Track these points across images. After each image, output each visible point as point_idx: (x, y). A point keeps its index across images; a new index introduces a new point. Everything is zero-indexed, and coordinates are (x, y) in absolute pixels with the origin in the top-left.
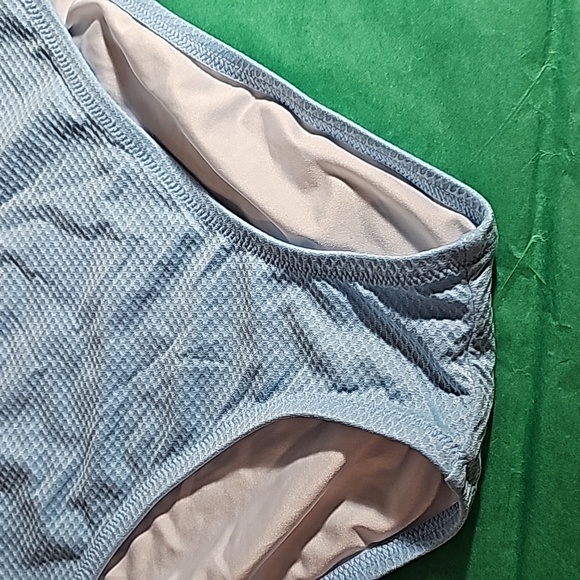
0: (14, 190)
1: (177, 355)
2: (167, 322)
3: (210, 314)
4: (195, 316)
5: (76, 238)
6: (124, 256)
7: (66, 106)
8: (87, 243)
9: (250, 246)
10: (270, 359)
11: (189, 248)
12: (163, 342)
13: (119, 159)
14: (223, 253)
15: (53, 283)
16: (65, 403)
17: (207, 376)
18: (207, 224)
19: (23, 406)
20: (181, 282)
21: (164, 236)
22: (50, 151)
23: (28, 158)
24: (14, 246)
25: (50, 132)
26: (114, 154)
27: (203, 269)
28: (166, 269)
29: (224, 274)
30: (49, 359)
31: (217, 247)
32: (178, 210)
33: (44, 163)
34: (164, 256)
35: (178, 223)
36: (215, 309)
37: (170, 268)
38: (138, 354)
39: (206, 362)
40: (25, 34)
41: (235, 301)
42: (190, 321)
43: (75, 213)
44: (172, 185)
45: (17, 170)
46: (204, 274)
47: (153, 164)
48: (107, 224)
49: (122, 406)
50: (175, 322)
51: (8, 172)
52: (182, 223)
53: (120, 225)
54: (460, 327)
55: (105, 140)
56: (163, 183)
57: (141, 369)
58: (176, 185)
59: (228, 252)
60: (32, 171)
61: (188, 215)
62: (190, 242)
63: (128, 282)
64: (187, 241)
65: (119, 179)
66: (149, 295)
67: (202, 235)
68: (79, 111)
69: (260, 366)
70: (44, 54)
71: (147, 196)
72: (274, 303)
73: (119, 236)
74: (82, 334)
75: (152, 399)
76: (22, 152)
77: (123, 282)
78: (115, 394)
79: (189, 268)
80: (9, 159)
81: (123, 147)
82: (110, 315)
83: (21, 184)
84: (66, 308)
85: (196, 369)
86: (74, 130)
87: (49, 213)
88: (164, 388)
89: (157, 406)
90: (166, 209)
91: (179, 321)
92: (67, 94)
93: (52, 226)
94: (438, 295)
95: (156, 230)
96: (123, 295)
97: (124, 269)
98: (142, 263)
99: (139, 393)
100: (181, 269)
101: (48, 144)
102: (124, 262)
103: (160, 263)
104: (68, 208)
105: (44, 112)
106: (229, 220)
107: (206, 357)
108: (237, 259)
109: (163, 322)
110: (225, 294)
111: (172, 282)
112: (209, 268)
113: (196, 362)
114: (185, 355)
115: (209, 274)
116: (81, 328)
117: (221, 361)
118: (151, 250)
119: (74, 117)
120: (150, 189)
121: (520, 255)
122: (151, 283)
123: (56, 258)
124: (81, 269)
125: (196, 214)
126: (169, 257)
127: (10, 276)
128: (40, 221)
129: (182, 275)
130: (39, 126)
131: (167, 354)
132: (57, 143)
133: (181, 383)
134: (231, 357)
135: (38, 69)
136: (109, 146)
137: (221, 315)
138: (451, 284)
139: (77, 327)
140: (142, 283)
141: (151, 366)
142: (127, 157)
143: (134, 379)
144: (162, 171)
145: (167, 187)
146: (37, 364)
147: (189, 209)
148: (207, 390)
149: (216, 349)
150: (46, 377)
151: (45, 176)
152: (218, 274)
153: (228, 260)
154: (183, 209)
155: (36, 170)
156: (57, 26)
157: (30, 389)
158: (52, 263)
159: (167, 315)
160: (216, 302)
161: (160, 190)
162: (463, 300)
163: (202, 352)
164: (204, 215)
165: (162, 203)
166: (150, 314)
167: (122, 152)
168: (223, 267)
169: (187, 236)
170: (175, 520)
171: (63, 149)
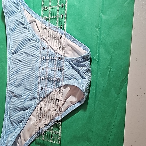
0: (20, 50)
5: (30, 57)
6: (37, 60)
7: (29, 36)
8: (32, 58)
13: (37, 44)
15: (26, 65)
16: (27, 84)
19: (21, 85)
22: (26, 43)
23: (23, 44)
24: (20, 59)
25: (26, 40)
26: (36, 43)
30: (25, 77)
33: (25, 45)
40: (22, 24)
43: (30, 53)
45: (21, 46)
48: (35, 55)
49: (36, 84)
51: (20, 47)
53: (37, 55)
54: (85, 68)
55: (35, 41)
60: (23, 46)
63: (38, 64)
65: (37, 47)
68: (31, 37)
70: (25, 27)
73: (37, 56)
74: (30, 73)
76: (22, 43)
77: (37, 64)
78: (35, 82)
80: (20, 44)
81: (37, 42)
82: (35, 69)
83: (22, 49)
84: (28, 69)
86: (30, 40)
87: (26, 53)
92: (29, 34)
93: (26, 55)
94: (81, 63)
96: (37, 66)
97: (37, 62)
101: (26, 42)
102: (37, 61)
104: (28, 52)
105: (26, 37)
116: (30, 72)
119: (30, 38)
121: (95, 57)
123: (27, 60)
124: (30, 62)
127: (19, 64)
128: (24, 54)
130: (25, 39)
132: (27, 42)
135: (25, 30)
136: (35, 42)
138: (83, 61)
139: (29, 71)
142: (38, 44)
146: (23, 78)
150: (24, 80)
151: (25, 47)
155: (24, 46)
156: (28, 23)
157: (22, 82)
158: (26, 61)
162: (85, 64)
167: (37, 43)
171: (28, 43)
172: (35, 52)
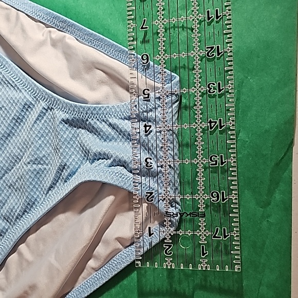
1: (25, 164)
2: (19, 148)
3: (40, 142)
4: (32, 143)
9: (57, 106)
10: (71, 161)
11: (27, 110)
12: (18, 158)
14: (44, 111)
17: (41, 173)
18: (35, 98)
20: (24, 127)
21: (14, 105)
27: (35, 119)
28: (17, 121)
29: (45, 121)
31: (41, 108)
32: (20, 91)
34: (15, 115)
35: (20, 98)
36: (42, 139)
37: (18, 120)
38: (4, 165)
39: (40, 166)
41: (52, 134)
42: (30, 146)
44: (17, 79)
46: (35, 122)
47: (7, 70)
50: (23, 147)
52: (22, 97)
56: (12, 79)
57: (7, 173)
58: (19, 79)
59: (47, 110)
61: (25, 94)
62: (27, 107)
64: (26, 107)
66: (9, 135)
67: (33, 103)
69: (66, 165)
71: (5, 86)
72: (70, 132)
75: (14, 187)
79: (28, 120)
85: (35, 170)
88: (19, 181)
89: (16, 190)
90: (14, 92)
91: (25, 147)
95: (10, 102)
98: (4, 119)
99: (7, 185)
100: (24, 121)
103: (14, 118)
106: (46, 94)
107: (39, 163)
108: (51, 113)
109: (16, 148)
110: (47, 131)
111: (20, 128)
112: (37, 119)
113: (34, 166)
114: (29, 163)
115: (38, 122)
117: (47, 165)
118: (8, 112)
120: (6, 82)
122: (10, 129)
125: (29, 93)
126: (18, 115)
129: (24, 124)
131: (20, 164)
133: (28, 177)
134: (51, 162)
137: (45, 142)
140: (5, 129)
141: (12, 171)
143: (4, 178)
144: (11, 73)
145: (14, 80)
147: (26, 90)
148: (41, 179)
149: (44, 159)
152: (43, 121)
153: (47, 114)
154: (23, 91)
159: (18, 144)
160: (42, 136)
161: (11, 82)
163: (37, 161)
164: (34, 93)
165: (12, 89)
166: (10, 145)
168: (45, 118)
169: (26, 104)
170: (28, 246)
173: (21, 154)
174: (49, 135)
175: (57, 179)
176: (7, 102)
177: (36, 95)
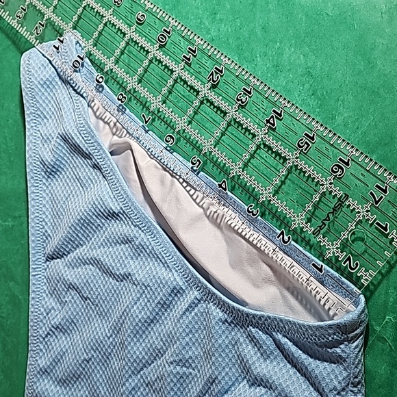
0: (77, 246)
1: (167, 362)
2: (162, 340)
3: (187, 339)
4: (178, 339)
5: (111, 279)
6: (138, 295)
7: (109, 200)
8: (118, 283)
9: (212, 300)
10: (223, 374)
11: (176, 295)
12: (160, 352)
13: (137, 236)
14: (196, 302)
15: (97, 305)
16: (101, 380)
17: (185, 378)
18: (187, 282)
19: (77, 379)
20: (171, 315)
21: (161, 286)
22: (99, 225)
23: (86, 228)
24: (75, 280)
25: (99, 215)
26: (135, 232)
27: (184, 310)
28: (163, 306)
29: (196, 314)
30: (92, 352)
31: (193, 297)
32: (171, 270)
33: (95, 232)
34: (161, 299)
35: (170, 279)
36: (191, 336)
37: (165, 306)
38: (144, 358)
39: (184, 369)
41: (202, 332)
42: (176, 342)
43: (111, 265)
44: (168, 255)
45: (80, 235)
46: (184, 313)
47: (157, 241)
48: (130, 274)
49: (134, 388)
50: (167, 340)
51: (75, 235)
52: (172, 279)
53: (137, 275)
54: (342, 372)
55: (130, 223)
56: (162, 253)
57: (146, 367)
58: (170, 255)
59: (199, 301)
60: (88, 236)
61: (176, 274)
62: (177, 292)
63: (140, 312)
64: (175, 291)
65: (138, 248)
66: (152, 321)
67: (184, 288)
68: (116, 204)
69: (216, 378)
70: (96, 167)
71: (153, 259)
72: (227, 337)
73: (136, 283)
74: (111, 339)
75: (152, 387)
76: (83, 225)
77: (137, 311)
78: (130, 381)
79: (176, 307)
80: (75, 228)
81: (140, 229)
82: (129, 331)
83: (82, 243)
84: (104, 322)
85: (178, 373)
86: (113, 216)
87: (95, 262)
88: (158, 381)
89: (154, 392)
90: (164, 269)
91: (169, 340)
92: (110, 193)
93: (98, 270)
95: (156, 281)
96: (137, 320)
97: (138, 304)
98: (149, 301)
99: (144, 381)
100: (171, 307)
101: (98, 221)
102: (139, 299)
103: (159, 303)
104: (107, 260)
105: (97, 203)
106: (200, 282)
107: (184, 365)
108: (205, 306)
109: (159, 339)
110: (197, 327)
111: (166, 314)
112: (187, 310)
113: (178, 368)
114: (172, 363)
115: (187, 313)
116: (111, 336)
117: (194, 369)
118: (154, 294)
119: (114, 208)
120: (155, 256)
121: (378, 329)
122: (154, 314)
123: (99, 290)
124: (113, 299)
125: (181, 274)
126: (164, 299)
127: (73, 298)
128: (91, 266)
129: (171, 311)
130: (93, 211)
131: (161, 360)
132: (103, 221)
133: (169, 380)
134: (199, 367)
135: (94, 174)
136: (133, 227)
137: (194, 340)
138: (337, 344)
139: (109, 335)
140: (148, 314)
141: (152, 366)
142: (143, 235)
143: (142, 373)
144: (162, 246)
145: (164, 256)
146: (85, 355)
147: (177, 271)
148: (185, 386)
149: (190, 361)
150: (91, 363)
151: (96, 239)
152: (193, 314)
153: (199, 306)
154: (173, 271)
155: (91, 236)
156: (104, 152)
157: (81, 369)
158: (97, 293)
159: (162, 335)
160: (191, 331)
161: (161, 257)
163: (181, 362)
164: (186, 276)
165: (162, 265)
166: (152, 333)
167: (140, 231)
168: (196, 310)
169: (175, 288)
171: (106, 225)
172: (131, 262)
173: (164, 348)
174: (200, 332)
175: (204, 392)
176: (154, 281)
177: (188, 279)
